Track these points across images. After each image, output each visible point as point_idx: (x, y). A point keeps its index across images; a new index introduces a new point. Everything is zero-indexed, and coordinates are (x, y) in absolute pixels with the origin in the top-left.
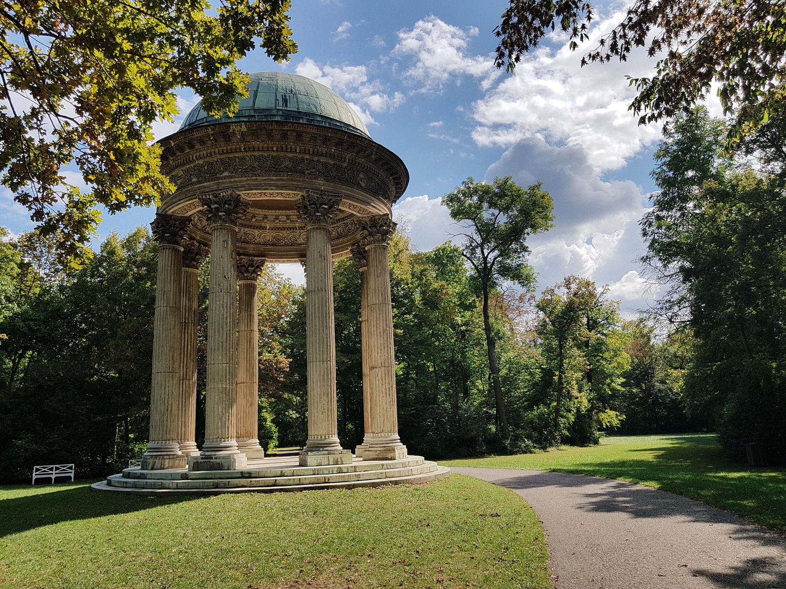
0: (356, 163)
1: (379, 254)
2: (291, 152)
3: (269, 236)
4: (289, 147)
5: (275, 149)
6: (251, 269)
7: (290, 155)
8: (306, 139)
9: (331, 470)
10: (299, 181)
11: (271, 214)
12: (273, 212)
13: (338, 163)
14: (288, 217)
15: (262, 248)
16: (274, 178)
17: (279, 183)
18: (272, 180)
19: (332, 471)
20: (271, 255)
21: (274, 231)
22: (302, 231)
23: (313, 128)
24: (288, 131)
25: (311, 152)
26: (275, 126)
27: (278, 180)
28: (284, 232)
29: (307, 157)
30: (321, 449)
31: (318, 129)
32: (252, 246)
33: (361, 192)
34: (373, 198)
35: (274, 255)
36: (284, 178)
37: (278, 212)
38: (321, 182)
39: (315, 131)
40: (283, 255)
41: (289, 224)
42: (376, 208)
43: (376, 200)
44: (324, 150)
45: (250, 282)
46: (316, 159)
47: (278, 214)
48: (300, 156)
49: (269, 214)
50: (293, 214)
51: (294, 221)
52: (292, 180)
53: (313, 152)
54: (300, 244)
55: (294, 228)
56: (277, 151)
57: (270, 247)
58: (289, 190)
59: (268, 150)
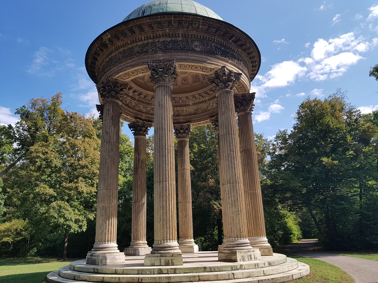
0: (189, 35)
1: (223, 97)
2: (139, 41)
3: (191, 109)
4: (137, 38)
5: (129, 43)
6: (182, 131)
7: (140, 43)
8: (146, 28)
9: (152, 271)
10: (145, 58)
11: (190, 95)
12: (191, 94)
13: (174, 39)
14: (200, 95)
15: (188, 117)
16: (130, 61)
17: (133, 63)
18: (129, 63)
19: (154, 272)
20: (194, 120)
21: (195, 106)
22: (210, 101)
23: (146, 19)
24: (131, 27)
25: (152, 37)
26: (124, 27)
27: (132, 62)
28: (201, 105)
29: (150, 41)
30: (156, 252)
31: (150, 19)
32: (182, 117)
33: (196, 55)
34: (209, 58)
35: (195, 120)
36: (135, 59)
37: (194, 93)
38: (161, 55)
39: (148, 21)
40: (201, 119)
41: (202, 99)
42: (214, 64)
43: (212, 58)
44: (161, 33)
45: (182, 139)
46: (157, 40)
47: (194, 94)
48: (146, 42)
49: (188, 95)
50: (202, 92)
51: (204, 97)
52: (140, 59)
53: (153, 36)
54: (210, 110)
55: (205, 101)
56: (131, 43)
57: (193, 116)
58: (139, 66)
59: (126, 45)
